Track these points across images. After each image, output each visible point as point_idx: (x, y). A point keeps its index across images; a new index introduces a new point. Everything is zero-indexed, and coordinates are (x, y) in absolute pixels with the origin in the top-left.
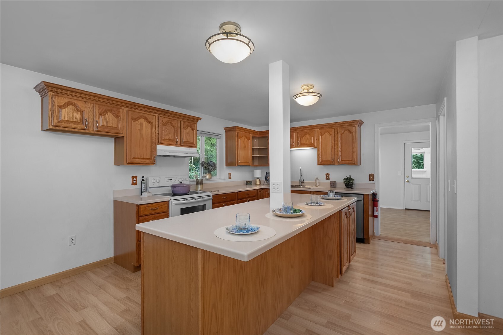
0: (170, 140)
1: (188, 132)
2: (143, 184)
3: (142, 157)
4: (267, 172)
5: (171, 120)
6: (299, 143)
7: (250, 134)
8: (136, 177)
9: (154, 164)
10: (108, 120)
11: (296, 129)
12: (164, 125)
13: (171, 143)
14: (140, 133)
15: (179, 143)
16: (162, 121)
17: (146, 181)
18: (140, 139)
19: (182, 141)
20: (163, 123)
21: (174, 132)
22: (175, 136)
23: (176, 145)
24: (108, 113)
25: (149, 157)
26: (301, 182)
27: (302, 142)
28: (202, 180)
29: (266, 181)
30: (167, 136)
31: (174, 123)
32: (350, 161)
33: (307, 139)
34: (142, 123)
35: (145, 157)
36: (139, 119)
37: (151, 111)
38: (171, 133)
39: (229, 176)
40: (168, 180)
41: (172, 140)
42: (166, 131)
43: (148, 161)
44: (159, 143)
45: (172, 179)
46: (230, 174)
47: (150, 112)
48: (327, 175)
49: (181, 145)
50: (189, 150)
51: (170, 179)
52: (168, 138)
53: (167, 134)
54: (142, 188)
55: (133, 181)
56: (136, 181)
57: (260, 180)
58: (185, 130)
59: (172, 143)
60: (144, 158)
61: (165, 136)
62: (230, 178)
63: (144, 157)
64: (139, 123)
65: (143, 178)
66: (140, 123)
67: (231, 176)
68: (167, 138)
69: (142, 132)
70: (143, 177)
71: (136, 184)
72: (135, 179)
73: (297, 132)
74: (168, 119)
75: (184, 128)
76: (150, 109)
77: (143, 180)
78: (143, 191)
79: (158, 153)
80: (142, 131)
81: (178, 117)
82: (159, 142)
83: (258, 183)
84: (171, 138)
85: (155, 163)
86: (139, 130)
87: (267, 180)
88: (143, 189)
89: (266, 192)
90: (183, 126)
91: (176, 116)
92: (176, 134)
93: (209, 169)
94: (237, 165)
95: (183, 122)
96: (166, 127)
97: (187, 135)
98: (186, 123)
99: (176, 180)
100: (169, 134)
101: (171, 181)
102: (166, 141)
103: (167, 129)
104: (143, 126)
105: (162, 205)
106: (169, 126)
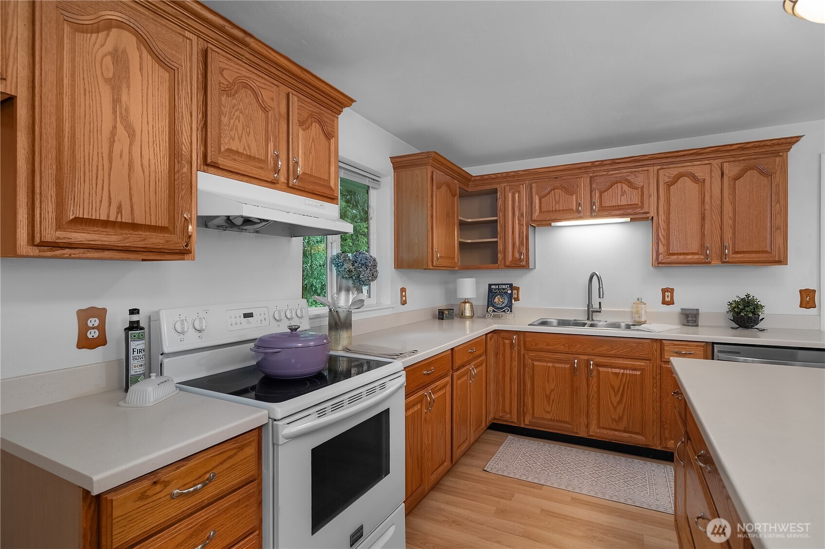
0: (250, 157)
1: (313, 141)
2: (133, 345)
3: (126, 218)
4: (490, 285)
5: (254, 77)
6: (597, 204)
7: (456, 181)
8: (101, 314)
9: (183, 252)
11: (586, 167)
12: (228, 90)
13: (255, 172)
14: (116, 100)
15: (283, 179)
17: (146, 330)
18: (115, 128)
19: (295, 171)
20: (226, 83)
21: (267, 131)
22: (271, 146)
23: (272, 183)
25: (163, 222)
26: (593, 312)
27: (607, 203)
28: (349, 313)
29: (491, 309)
30: (240, 140)
31: (264, 95)
32: (765, 255)
33: (621, 195)
34: (125, 52)
35: (139, 220)
36: (108, 28)
37: (170, 10)
38: (254, 133)
39: (402, 296)
40: (238, 321)
41: (260, 160)
42: (238, 118)
43: (156, 240)
44: (209, 165)
45: (251, 315)
46: (403, 290)
47: (163, 14)
48: (668, 291)
49: (290, 188)
50: (316, 206)
51: (246, 316)
52: (244, 149)
53: (240, 131)
54: (131, 358)
55: (83, 329)
56: (101, 328)
57: (472, 306)
58: (304, 130)
59: (259, 171)
60: (134, 226)
61: (233, 140)
62: (404, 304)
63: (137, 222)
64: (106, 49)
65: (135, 318)
66: (116, 50)
67: (405, 296)
68: (241, 150)
69: (124, 98)
70: (134, 312)
71: (101, 341)
72: (94, 322)
73: (591, 177)
74: (242, 72)
75: (301, 123)
77: (134, 326)
78: (132, 372)
79: (205, 209)
80: (124, 91)
81: (279, 74)
82: (209, 161)
83: (468, 313)
84: (254, 152)
85: (189, 252)
86: (107, 80)
87: (494, 306)
88: (133, 363)
89: (507, 341)
90: (296, 115)
91: (274, 71)
92: (275, 142)
93: (361, 276)
94: (430, 263)
95: (296, 98)
96: (234, 101)
97: (310, 153)
98: (305, 106)
99: (265, 319)
100: (248, 135)
101: (249, 323)
102: (235, 160)
103: (241, 112)
104: (128, 68)
105: (235, 454)
106: (247, 101)
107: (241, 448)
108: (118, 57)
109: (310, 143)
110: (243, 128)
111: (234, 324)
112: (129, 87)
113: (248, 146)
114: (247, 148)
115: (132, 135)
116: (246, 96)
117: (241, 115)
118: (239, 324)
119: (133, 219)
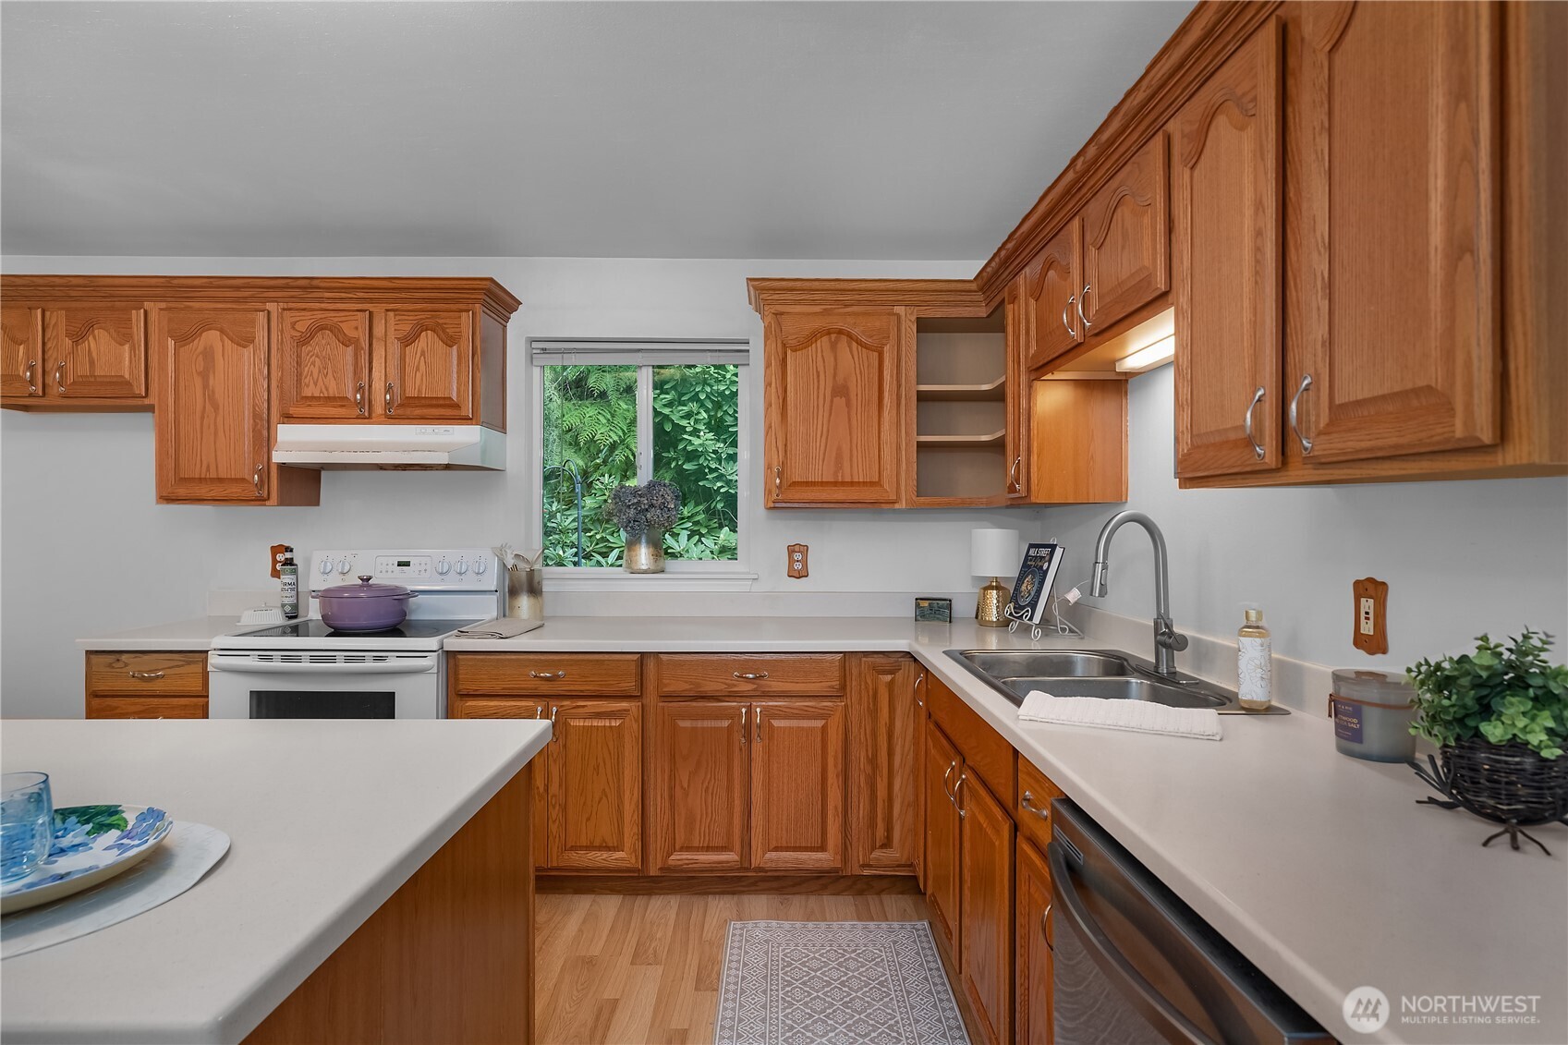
0: (325, 400)
1: (423, 353)
3: (213, 475)
5: (332, 314)
7: (900, 310)
9: (259, 499)
10: (94, 355)
12: (301, 340)
13: (335, 412)
14: (205, 386)
15: (379, 411)
16: (293, 328)
18: (204, 407)
19: (386, 398)
20: (298, 335)
24: (96, 332)
25: (241, 474)
30: (316, 384)
31: (348, 329)
34: (211, 347)
36: (201, 334)
37: (246, 294)
38: (334, 372)
39: (792, 561)
40: (390, 568)
41: (341, 398)
42: (313, 363)
44: (288, 418)
45: (407, 564)
46: (797, 550)
47: (245, 300)
50: (438, 434)
51: (400, 564)
52: (321, 392)
53: (315, 375)
58: (407, 346)
59: (339, 409)
60: (220, 480)
62: (798, 575)
63: (221, 476)
64: (198, 351)
66: (205, 349)
67: (802, 561)
68: (317, 394)
69: (211, 382)
74: (319, 315)
75: (400, 340)
76: (238, 288)
77: (288, 562)
80: (211, 376)
81: (371, 295)
82: (284, 413)
84: (333, 391)
85: (266, 498)
86: (199, 373)
90: (392, 331)
91: (361, 295)
94: (767, 497)
95: (393, 315)
96: (309, 348)
97: (418, 369)
98: (406, 318)
99: (425, 570)
100: (326, 377)
101: (403, 572)
102: (310, 406)
103: (317, 356)
104: (213, 358)
105: (182, 666)
106: (324, 342)
107: (189, 663)
108: (208, 355)
109: (417, 359)
110: (320, 372)
111: (384, 571)
112: (214, 373)
113: (326, 387)
114: (324, 390)
115: (216, 409)
116: (323, 338)
117: (317, 359)
118: (390, 572)
119: (218, 474)
